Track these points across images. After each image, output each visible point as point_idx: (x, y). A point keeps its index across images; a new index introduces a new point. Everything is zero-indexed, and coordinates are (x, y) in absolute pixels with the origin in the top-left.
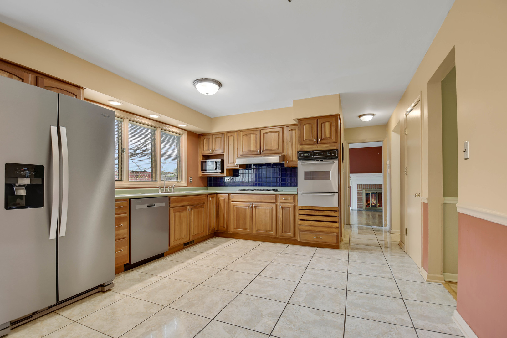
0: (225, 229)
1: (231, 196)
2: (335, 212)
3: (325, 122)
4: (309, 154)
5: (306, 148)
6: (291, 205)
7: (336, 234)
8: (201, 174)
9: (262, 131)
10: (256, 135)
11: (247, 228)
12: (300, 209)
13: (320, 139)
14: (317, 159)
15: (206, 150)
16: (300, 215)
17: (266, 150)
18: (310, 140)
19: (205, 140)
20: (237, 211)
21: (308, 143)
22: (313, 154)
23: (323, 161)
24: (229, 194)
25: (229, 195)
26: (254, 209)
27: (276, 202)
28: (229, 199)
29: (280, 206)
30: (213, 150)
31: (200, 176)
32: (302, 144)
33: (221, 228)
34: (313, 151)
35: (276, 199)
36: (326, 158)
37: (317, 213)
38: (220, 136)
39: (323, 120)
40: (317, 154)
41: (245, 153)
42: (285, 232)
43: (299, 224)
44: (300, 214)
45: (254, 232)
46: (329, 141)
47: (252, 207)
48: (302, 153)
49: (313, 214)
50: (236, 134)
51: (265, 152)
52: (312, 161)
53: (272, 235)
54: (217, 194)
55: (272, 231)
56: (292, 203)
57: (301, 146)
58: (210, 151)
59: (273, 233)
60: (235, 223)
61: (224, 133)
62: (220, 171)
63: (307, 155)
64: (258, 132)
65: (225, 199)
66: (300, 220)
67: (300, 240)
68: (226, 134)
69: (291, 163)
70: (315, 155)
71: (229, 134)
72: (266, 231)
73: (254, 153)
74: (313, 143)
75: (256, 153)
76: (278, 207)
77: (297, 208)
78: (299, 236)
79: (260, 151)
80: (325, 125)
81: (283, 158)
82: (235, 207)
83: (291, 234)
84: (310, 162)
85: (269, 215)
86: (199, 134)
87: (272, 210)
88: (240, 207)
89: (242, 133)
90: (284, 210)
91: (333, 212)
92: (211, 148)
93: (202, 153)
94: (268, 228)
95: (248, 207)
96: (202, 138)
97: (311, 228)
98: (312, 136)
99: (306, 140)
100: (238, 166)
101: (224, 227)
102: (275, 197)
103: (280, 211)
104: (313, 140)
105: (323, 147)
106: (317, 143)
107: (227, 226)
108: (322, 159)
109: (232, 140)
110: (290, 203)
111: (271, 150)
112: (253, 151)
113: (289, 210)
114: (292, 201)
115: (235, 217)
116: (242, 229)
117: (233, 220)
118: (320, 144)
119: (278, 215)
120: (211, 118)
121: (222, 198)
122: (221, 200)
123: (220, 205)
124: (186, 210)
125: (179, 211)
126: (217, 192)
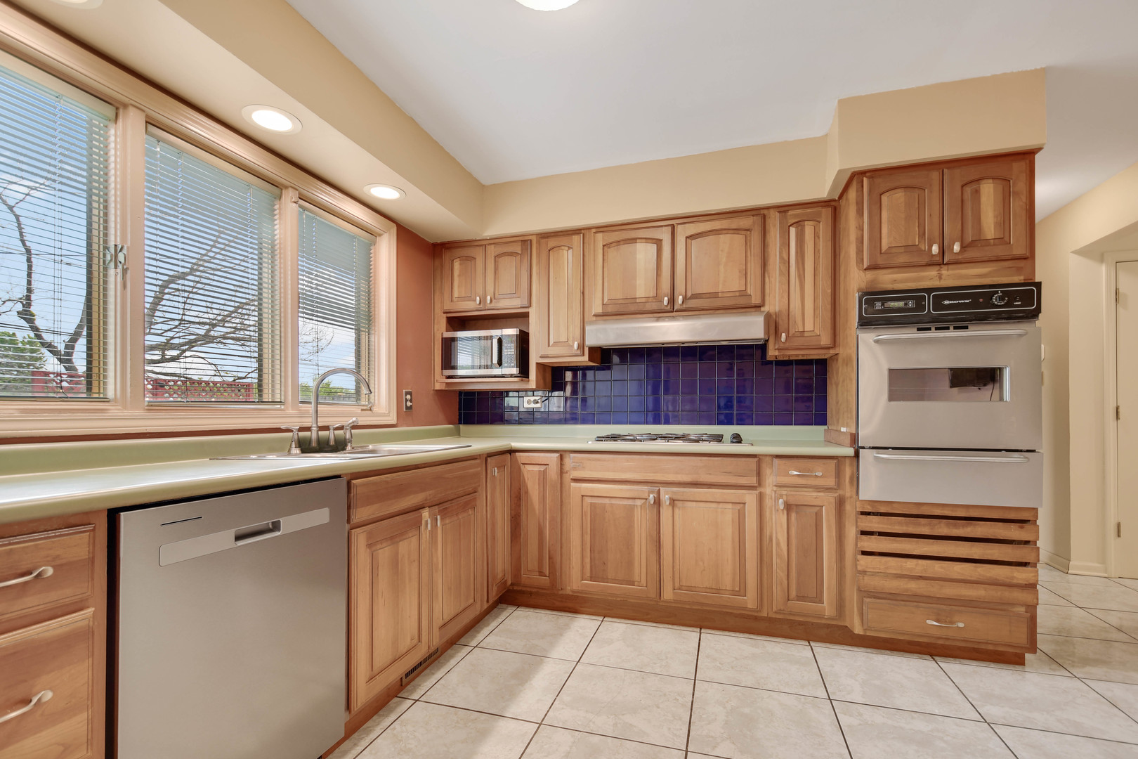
0: (545, 581)
1: (569, 461)
2: (1022, 528)
3: (978, 180)
4: (911, 304)
5: (889, 280)
6: (827, 501)
7: (1022, 609)
8: (440, 383)
9: (679, 229)
10: (659, 242)
11: (637, 578)
12: (863, 513)
13: (957, 248)
14: (941, 323)
15: (462, 299)
16: (864, 537)
17: (695, 296)
18: (910, 249)
19: (457, 265)
20: (597, 517)
21: (903, 259)
22: (929, 303)
23: (966, 328)
24: (562, 454)
25: (561, 457)
26: (666, 512)
27: (760, 483)
28: (562, 472)
29: (781, 501)
30: (489, 298)
31: (438, 387)
32: (873, 267)
33: (530, 577)
34: (929, 291)
35: (759, 474)
36: (982, 319)
37: (943, 529)
38: (517, 248)
39: (973, 173)
40: (946, 302)
41: (610, 309)
42: (801, 598)
43: (859, 568)
44: (863, 533)
45: (668, 594)
46: (1000, 251)
47: (658, 502)
48: (878, 300)
49: (926, 531)
50: (577, 239)
51: (692, 304)
52: (919, 329)
53: (745, 609)
54: (512, 452)
55: (742, 591)
56: (828, 489)
57: (870, 275)
58: (475, 300)
59: (750, 601)
60: (588, 560)
61: (530, 237)
62: (515, 371)
63: (901, 304)
64: (665, 235)
65: (545, 471)
66: (864, 553)
67: (865, 630)
68: (539, 243)
69: (798, 342)
70: (938, 305)
71: (552, 242)
72: (718, 591)
73: (649, 307)
74: (926, 260)
75: (654, 306)
76: (768, 503)
77: (849, 508)
78: (861, 615)
79: (672, 300)
80: (977, 192)
81: (773, 325)
82: (588, 500)
83: (827, 607)
84: (910, 334)
85: (729, 531)
86: (435, 245)
87: (741, 517)
88: (607, 501)
89: (600, 236)
90: (793, 516)
91: (1013, 526)
92: (480, 290)
93: (447, 308)
94: (727, 582)
95: (639, 503)
96: (446, 256)
97: (913, 586)
98: (922, 235)
99: (894, 250)
100: (583, 355)
101: (541, 574)
102: (753, 467)
103: (778, 523)
104: (925, 247)
105: (967, 277)
106: (941, 262)
107: (554, 570)
108: (961, 323)
109: (567, 260)
110: (817, 488)
111: (715, 295)
112: (644, 300)
113: (818, 516)
114: (831, 482)
115: (588, 538)
116: (615, 581)
117: (579, 549)
118: (950, 266)
119: (767, 532)
120: (484, 186)
121: (536, 468)
122: (530, 473)
123: (527, 492)
124: (417, 524)
125: (392, 538)
126: (516, 444)
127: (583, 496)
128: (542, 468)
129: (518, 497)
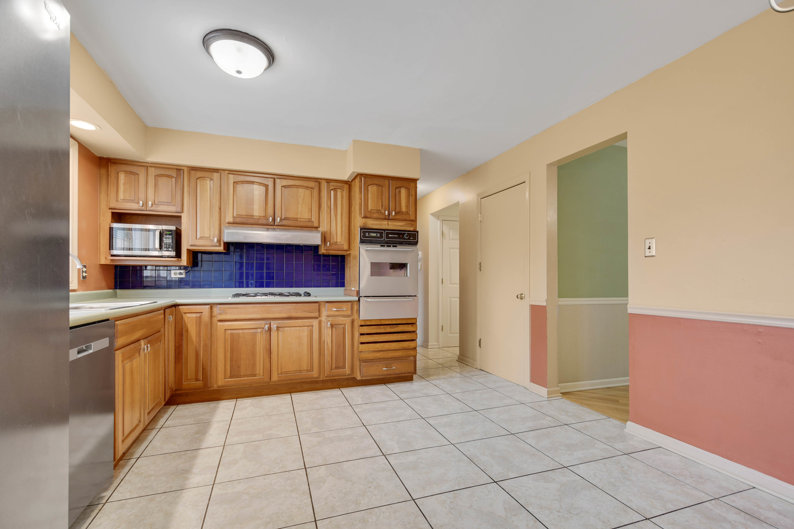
0: (200, 383)
1: (216, 310)
2: (411, 326)
3: (400, 187)
4: (378, 235)
5: (372, 224)
6: (348, 321)
7: (412, 358)
8: (105, 259)
9: (278, 181)
10: (266, 186)
11: (258, 372)
12: (361, 326)
13: (393, 213)
14: (388, 244)
15: (125, 200)
16: (361, 336)
17: (286, 219)
18: (378, 211)
19: (122, 176)
20: (234, 342)
21: (376, 215)
22: (384, 235)
23: (396, 246)
24: (212, 305)
25: (211, 308)
26: (274, 334)
27: (320, 316)
28: (211, 316)
29: (328, 323)
30: (150, 203)
31: (103, 262)
32: (365, 217)
33: (190, 383)
34: (384, 230)
35: (319, 311)
36: (401, 243)
37: (389, 329)
38: (174, 174)
39: (398, 184)
40: (390, 236)
41: (238, 220)
42: (337, 368)
43: (360, 350)
44: (361, 334)
45: (274, 378)
46: (406, 217)
48: (367, 232)
49: (383, 331)
50: (216, 176)
51: (284, 222)
52: (381, 246)
53: (312, 378)
54: (176, 306)
55: (311, 370)
56: (348, 316)
57: (365, 220)
58: (137, 203)
59: (314, 373)
60: (228, 367)
61: (183, 168)
62: (173, 254)
63: (374, 235)
64: (270, 183)
65: (200, 317)
66: (362, 343)
67: (362, 377)
68: (189, 173)
69: (334, 247)
70: (387, 237)
71: (199, 174)
72: (300, 371)
73: (261, 222)
74: (384, 217)
75: (264, 222)
76: (323, 324)
77: (356, 324)
78: (360, 370)
79: (274, 220)
80: (400, 192)
81: (324, 239)
82: (229, 332)
83: (347, 371)
84: (377, 247)
85: (305, 341)
86: (101, 159)
87: (311, 331)
88: (240, 331)
89: (231, 176)
90: (334, 329)
92: (142, 196)
93: (112, 206)
94: (305, 366)
95: (259, 330)
96: (112, 169)
97: (378, 355)
98: (382, 206)
99: (373, 211)
100: (220, 246)
101: (197, 380)
102: (317, 307)
103: (327, 333)
104: (383, 212)
105: (397, 225)
106: (388, 218)
107: (205, 374)
108: (395, 244)
109: (208, 187)
110: (344, 316)
111: (296, 219)
112: (258, 217)
113: (344, 329)
114: (349, 313)
115: (229, 354)
116: (245, 376)
117: (223, 362)
118: (392, 221)
119: (323, 338)
120: (147, 126)
121: (194, 315)
122: (190, 319)
123: (187, 331)
124: (139, 351)
125: (129, 357)
126: (179, 301)
127: (225, 330)
128: (198, 315)
129: (181, 333)
